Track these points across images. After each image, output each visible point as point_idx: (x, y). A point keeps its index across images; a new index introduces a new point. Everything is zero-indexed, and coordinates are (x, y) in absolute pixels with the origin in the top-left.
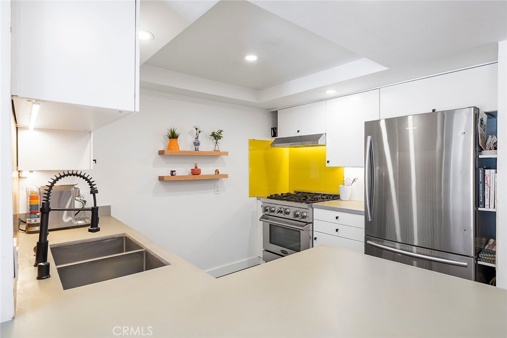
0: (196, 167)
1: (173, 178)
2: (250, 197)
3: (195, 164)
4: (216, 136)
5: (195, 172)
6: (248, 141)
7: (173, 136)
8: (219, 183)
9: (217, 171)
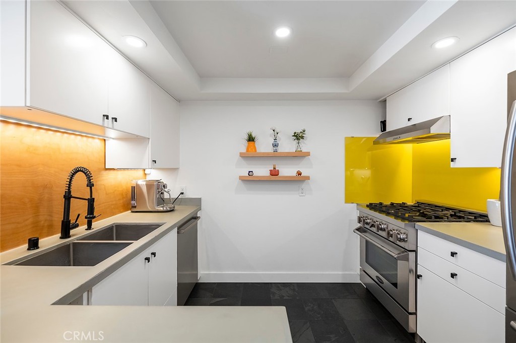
0: (274, 168)
1: (250, 178)
2: (346, 202)
3: (274, 165)
4: (298, 137)
5: (274, 173)
6: (344, 139)
7: (251, 139)
8: (304, 185)
9: (299, 174)
